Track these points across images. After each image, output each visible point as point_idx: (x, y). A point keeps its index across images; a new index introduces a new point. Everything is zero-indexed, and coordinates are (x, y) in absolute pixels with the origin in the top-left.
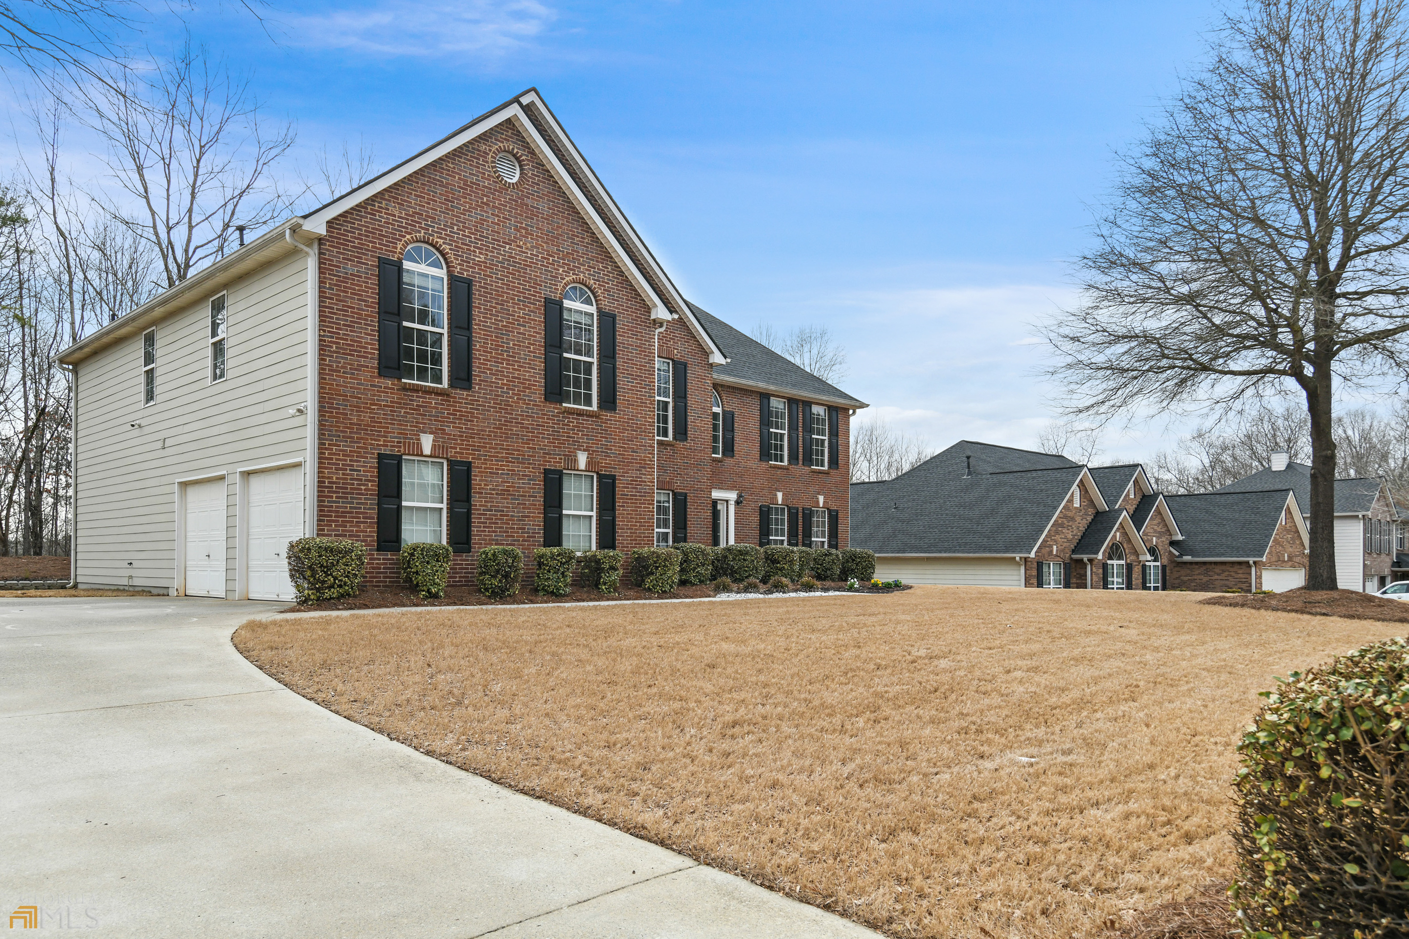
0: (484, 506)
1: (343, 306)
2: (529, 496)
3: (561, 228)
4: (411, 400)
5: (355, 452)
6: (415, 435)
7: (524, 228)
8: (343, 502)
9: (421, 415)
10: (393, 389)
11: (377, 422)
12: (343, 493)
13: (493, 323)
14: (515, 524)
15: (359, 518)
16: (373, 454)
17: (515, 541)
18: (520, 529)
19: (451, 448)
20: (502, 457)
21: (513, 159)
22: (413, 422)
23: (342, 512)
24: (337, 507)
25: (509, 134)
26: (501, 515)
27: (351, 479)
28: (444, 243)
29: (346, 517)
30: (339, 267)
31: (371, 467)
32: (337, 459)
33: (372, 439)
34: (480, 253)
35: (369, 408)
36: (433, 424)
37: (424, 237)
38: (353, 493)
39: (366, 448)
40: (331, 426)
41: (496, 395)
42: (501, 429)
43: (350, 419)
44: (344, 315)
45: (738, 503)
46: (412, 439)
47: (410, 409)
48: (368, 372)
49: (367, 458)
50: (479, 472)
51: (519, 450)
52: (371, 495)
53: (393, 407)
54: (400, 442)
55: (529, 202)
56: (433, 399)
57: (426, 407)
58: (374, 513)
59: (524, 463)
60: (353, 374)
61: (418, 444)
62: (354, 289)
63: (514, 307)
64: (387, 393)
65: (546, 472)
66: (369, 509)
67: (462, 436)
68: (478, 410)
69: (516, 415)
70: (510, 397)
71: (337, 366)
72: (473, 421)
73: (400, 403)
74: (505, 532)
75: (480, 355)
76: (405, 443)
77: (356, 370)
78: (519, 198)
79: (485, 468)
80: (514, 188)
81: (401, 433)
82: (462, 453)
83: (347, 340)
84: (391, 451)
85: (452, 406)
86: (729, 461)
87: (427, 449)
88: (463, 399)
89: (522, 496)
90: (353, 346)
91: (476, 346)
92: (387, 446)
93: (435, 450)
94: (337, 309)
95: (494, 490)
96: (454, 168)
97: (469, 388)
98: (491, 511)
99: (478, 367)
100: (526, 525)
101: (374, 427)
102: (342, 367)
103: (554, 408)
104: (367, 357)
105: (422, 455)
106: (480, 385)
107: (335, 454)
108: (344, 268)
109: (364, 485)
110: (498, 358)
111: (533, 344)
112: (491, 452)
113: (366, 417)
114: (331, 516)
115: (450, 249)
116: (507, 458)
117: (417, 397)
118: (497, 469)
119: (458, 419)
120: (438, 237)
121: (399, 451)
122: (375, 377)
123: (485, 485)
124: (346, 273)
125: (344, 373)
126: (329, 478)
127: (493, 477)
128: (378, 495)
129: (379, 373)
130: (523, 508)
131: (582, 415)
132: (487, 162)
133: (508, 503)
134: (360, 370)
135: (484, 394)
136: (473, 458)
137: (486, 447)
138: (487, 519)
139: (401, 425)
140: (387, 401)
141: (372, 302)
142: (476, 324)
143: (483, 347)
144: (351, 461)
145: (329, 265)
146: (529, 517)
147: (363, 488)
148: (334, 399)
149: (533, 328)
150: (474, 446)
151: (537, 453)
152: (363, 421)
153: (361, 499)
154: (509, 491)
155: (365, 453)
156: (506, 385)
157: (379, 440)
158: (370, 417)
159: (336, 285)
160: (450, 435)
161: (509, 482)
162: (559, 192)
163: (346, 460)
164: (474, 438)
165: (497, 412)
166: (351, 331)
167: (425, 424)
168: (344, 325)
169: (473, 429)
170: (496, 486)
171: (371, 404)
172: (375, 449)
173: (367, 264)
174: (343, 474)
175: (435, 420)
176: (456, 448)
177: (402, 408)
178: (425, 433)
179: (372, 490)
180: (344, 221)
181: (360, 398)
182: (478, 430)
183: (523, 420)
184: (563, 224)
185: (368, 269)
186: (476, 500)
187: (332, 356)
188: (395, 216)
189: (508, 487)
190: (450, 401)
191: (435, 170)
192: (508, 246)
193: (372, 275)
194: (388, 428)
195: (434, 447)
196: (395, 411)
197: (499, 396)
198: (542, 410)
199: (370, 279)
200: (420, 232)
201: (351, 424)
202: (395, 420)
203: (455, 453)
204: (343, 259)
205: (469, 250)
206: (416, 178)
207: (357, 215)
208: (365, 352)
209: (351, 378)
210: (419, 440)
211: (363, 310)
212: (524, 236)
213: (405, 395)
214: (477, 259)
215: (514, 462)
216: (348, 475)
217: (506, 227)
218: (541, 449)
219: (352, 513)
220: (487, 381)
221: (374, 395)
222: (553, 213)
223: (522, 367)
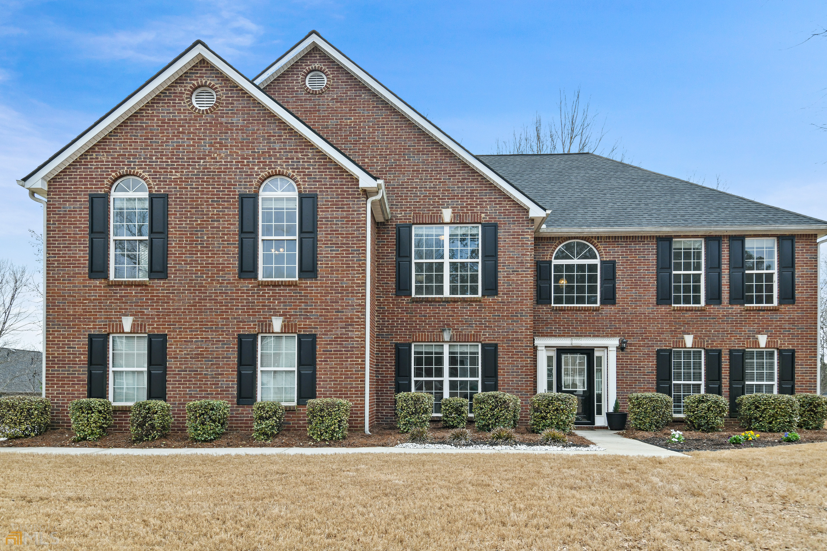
0: (179, 367)
1: (63, 234)
2: (222, 358)
3: (256, 133)
4: (115, 293)
5: (71, 334)
6: (118, 318)
7: (218, 143)
8: (62, 371)
9: (123, 303)
10: (101, 287)
11: (87, 312)
12: (62, 364)
13: (188, 224)
14: (209, 381)
15: (74, 381)
16: (85, 335)
17: (208, 394)
18: (214, 384)
19: (149, 325)
20: (196, 328)
21: (210, 90)
22: (116, 309)
23: (62, 377)
24: (58, 374)
25: (204, 71)
26: (195, 374)
27: (68, 354)
28: (143, 172)
29: (64, 381)
30: (60, 208)
31: (83, 344)
32: (58, 341)
33: (84, 325)
34: (176, 172)
35: (82, 303)
36: (133, 309)
37: (126, 171)
38: (70, 364)
39: (80, 331)
40: (54, 318)
41: (190, 280)
42: (196, 306)
43: (68, 312)
44: (63, 240)
45: (621, 348)
46: (116, 321)
47: (114, 299)
48: (81, 277)
49: (80, 338)
50: (175, 342)
51: (212, 322)
52: (83, 364)
53: (101, 299)
54: (106, 325)
55: (224, 120)
56: (134, 290)
57: (127, 296)
58: (85, 377)
59: (218, 331)
60: (70, 280)
61: (120, 325)
62: (71, 221)
63: (208, 208)
64: (96, 290)
65: (240, 338)
66: (82, 374)
67: (159, 315)
68: (174, 293)
69: (210, 293)
70: (204, 280)
71: (58, 277)
72: (169, 303)
73: (106, 296)
74: (198, 387)
75: (175, 251)
76: (109, 325)
77: (72, 277)
78: (214, 120)
79: (180, 338)
80: (207, 113)
81: (107, 318)
82: (159, 328)
83: (65, 257)
84: (99, 331)
85: (150, 293)
86: (609, 309)
87: (127, 328)
88: (160, 286)
89: (216, 358)
90: (70, 260)
91: (171, 244)
92: (96, 328)
93: (134, 328)
94: (58, 237)
95: (188, 354)
96: (153, 113)
97: (165, 277)
98: (186, 371)
99: (174, 260)
100: (219, 381)
101: (86, 315)
102: (62, 277)
103: (248, 283)
104: (80, 267)
105: (123, 332)
106: (176, 274)
107: (56, 338)
108: (64, 208)
109: (78, 357)
110: (193, 251)
111: (227, 234)
112: (186, 325)
113: (79, 310)
114: (54, 380)
115: (149, 175)
116: (201, 328)
117: (120, 290)
118: (190, 338)
119: (155, 302)
120: (138, 169)
121: (105, 331)
122: (86, 280)
123: (180, 351)
124: (65, 211)
125: (63, 280)
126: (52, 354)
127: (187, 345)
128: (88, 364)
129: (89, 277)
130: (217, 368)
131: (279, 286)
132: (183, 100)
133: (201, 364)
134: (75, 277)
135: (179, 280)
136: (168, 331)
137: (181, 322)
138: (181, 378)
139: (107, 312)
140: (96, 296)
141: (84, 227)
142: (172, 228)
143: (178, 244)
144: (68, 341)
145: (53, 208)
146: (223, 374)
147: (77, 359)
148: (56, 299)
149: (227, 221)
150: (170, 322)
151: (231, 322)
152: (77, 312)
153: (75, 367)
154: (203, 354)
155: (79, 335)
156: (199, 270)
157: (90, 325)
158: (83, 309)
159: (57, 221)
160: (149, 315)
161: (203, 348)
162: (254, 103)
163: (64, 341)
164: (170, 315)
165: (191, 293)
166: (68, 250)
167: (127, 309)
168: (63, 247)
169: (169, 309)
170: (190, 351)
171: (83, 300)
172: (86, 331)
173: (81, 201)
174: (63, 351)
175: (135, 306)
176: (153, 325)
177: (108, 299)
178: (127, 316)
179: (84, 361)
180: (64, 175)
181: (75, 297)
182: (173, 309)
183: (217, 296)
184: (258, 130)
185: (81, 204)
186: (170, 363)
187: (54, 270)
188: (103, 162)
189: (201, 351)
190: (148, 290)
191: (136, 120)
192: (202, 161)
193: (84, 208)
194: (96, 315)
195: (133, 326)
196: (102, 303)
197: (193, 280)
198: (235, 286)
199: (83, 211)
200: (123, 168)
201: (68, 315)
202: (102, 309)
203: (153, 328)
204: (63, 201)
205: (166, 172)
206: (120, 129)
207: (74, 168)
208: (78, 264)
209: (68, 283)
210: (121, 321)
211: (78, 234)
212: (218, 149)
213: (110, 290)
214: (173, 177)
215: (208, 331)
216: (66, 351)
217: (202, 146)
218: (235, 318)
219: (69, 377)
220: (182, 270)
221: (86, 293)
222: (247, 123)
223: (216, 254)
